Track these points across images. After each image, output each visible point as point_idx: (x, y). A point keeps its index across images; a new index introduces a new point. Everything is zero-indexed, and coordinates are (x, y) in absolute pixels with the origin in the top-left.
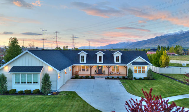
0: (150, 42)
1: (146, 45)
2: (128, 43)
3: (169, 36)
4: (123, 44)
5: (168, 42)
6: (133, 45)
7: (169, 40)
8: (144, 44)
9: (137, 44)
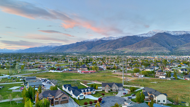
0: (72, 47)
1: (69, 50)
2: (51, 47)
3: (87, 42)
4: (45, 47)
5: (87, 48)
6: (56, 49)
7: (87, 46)
8: (67, 48)
9: (61, 48)
